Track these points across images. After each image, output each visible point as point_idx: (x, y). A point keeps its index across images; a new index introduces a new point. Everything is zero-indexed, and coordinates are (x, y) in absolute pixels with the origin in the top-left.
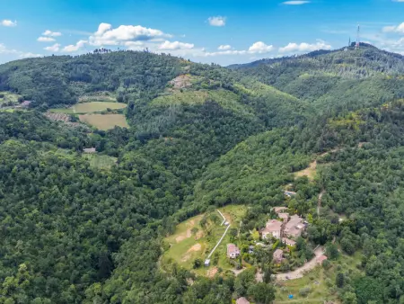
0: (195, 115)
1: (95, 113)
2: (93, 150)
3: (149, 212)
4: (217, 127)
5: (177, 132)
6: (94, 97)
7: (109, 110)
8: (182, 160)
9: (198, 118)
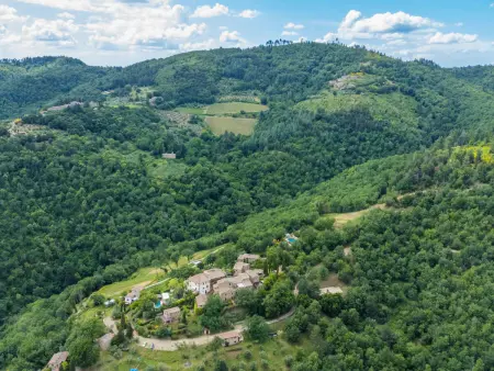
0: (326, 125)
1: (225, 115)
2: (173, 156)
3: (173, 235)
4: (352, 143)
5: (288, 145)
6: (238, 97)
7: (243, 113)
8: (274, 181)
9: (330, 130)
